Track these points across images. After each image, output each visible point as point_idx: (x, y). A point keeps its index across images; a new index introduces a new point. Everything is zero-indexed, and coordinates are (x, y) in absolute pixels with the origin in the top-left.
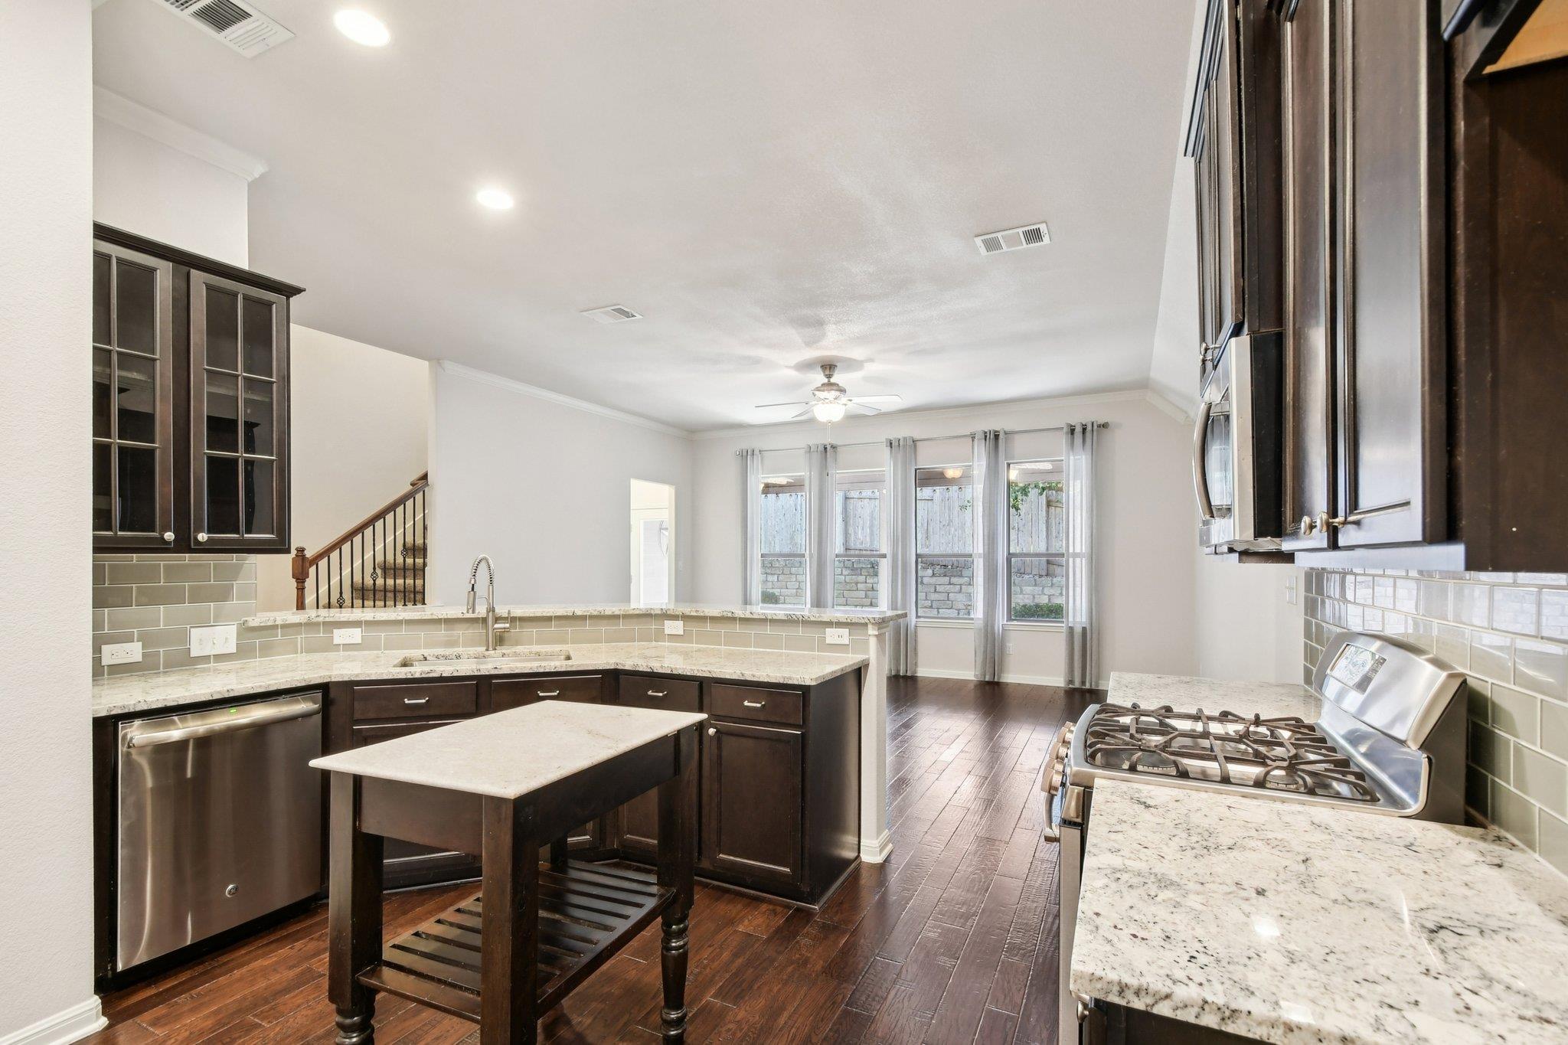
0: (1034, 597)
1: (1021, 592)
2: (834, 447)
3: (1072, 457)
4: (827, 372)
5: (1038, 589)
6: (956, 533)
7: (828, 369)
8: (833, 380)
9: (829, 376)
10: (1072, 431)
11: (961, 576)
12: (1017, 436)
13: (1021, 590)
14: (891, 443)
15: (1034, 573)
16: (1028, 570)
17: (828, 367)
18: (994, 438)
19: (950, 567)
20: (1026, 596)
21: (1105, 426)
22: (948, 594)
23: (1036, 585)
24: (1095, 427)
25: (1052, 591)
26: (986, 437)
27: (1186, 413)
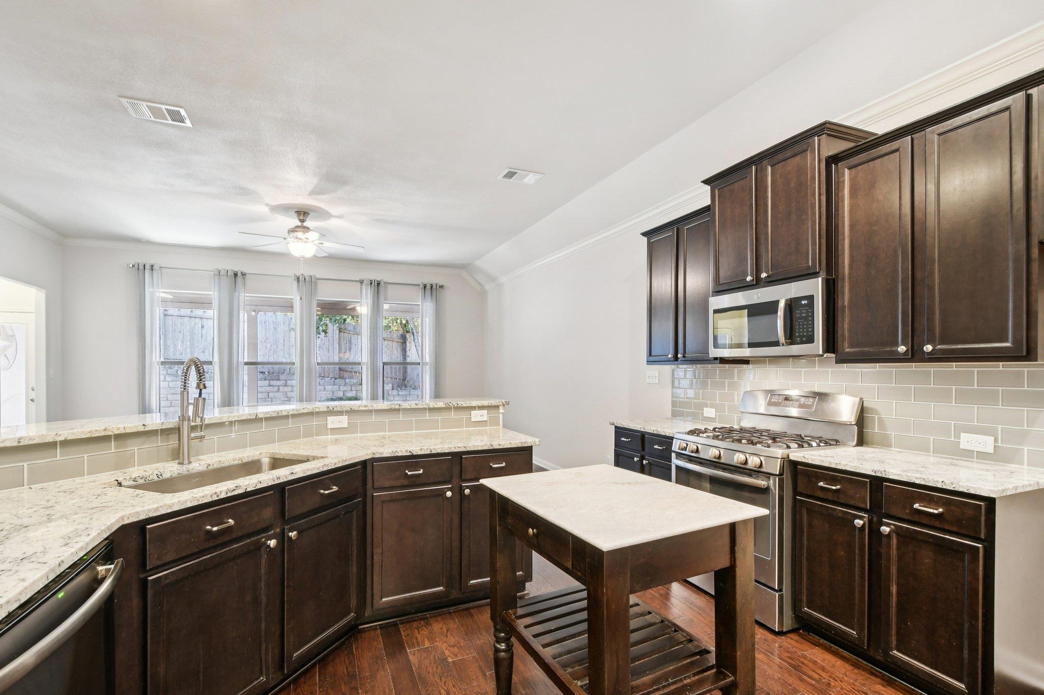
0: (333, 393)
1: (325, 390)
2: (243, 274)
3: (424, 304)
4: (302, 218)
5: (336, 387)
6: (272, 348)
7: (302, 215)
8: (305, 224)
9: (302, 221)
10: (425, 287)
11: (279, 379)
12: (390, 286)
13: (325, 388)
14: (298, 278)
15: (331, 376)
16: (326, 375)
17: (303, 213)
18: (377, 285)
19: (267, 373)
20: (328, 392)
21: (441, 287)
22: (268, 393)
23: (334, 385)
24: (438, 287)
25: (345, 389)
26: (371, 283)
27: (482, 286)
